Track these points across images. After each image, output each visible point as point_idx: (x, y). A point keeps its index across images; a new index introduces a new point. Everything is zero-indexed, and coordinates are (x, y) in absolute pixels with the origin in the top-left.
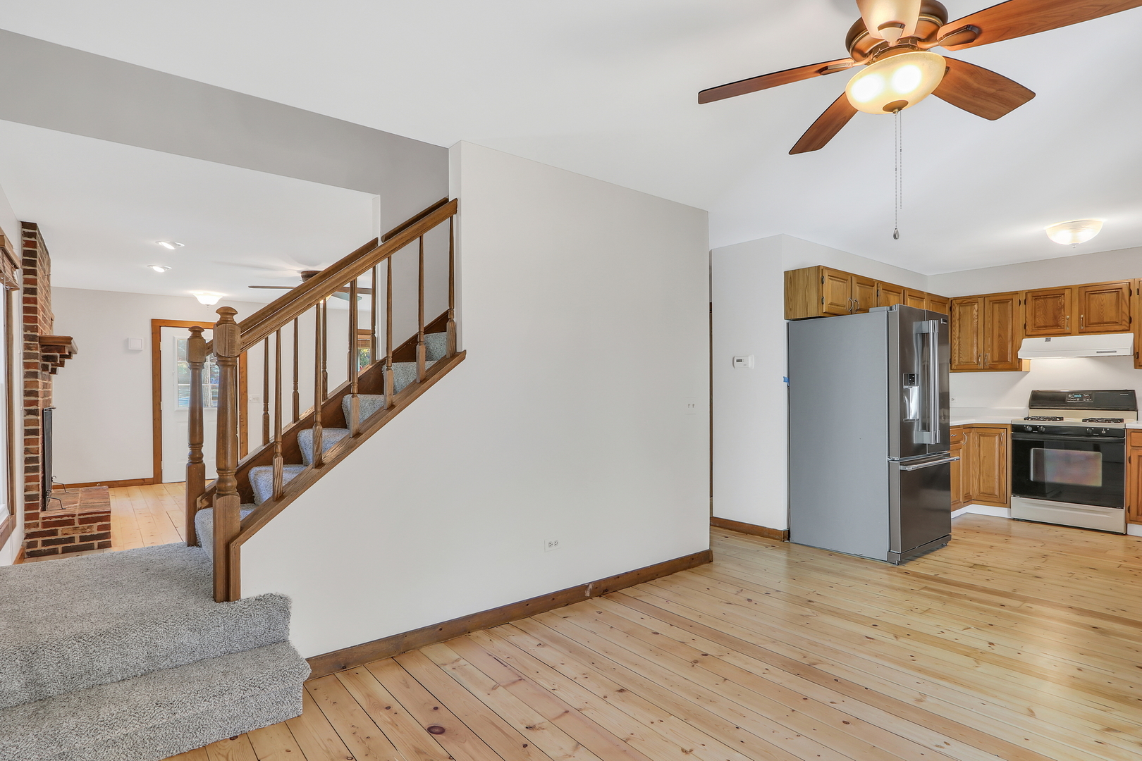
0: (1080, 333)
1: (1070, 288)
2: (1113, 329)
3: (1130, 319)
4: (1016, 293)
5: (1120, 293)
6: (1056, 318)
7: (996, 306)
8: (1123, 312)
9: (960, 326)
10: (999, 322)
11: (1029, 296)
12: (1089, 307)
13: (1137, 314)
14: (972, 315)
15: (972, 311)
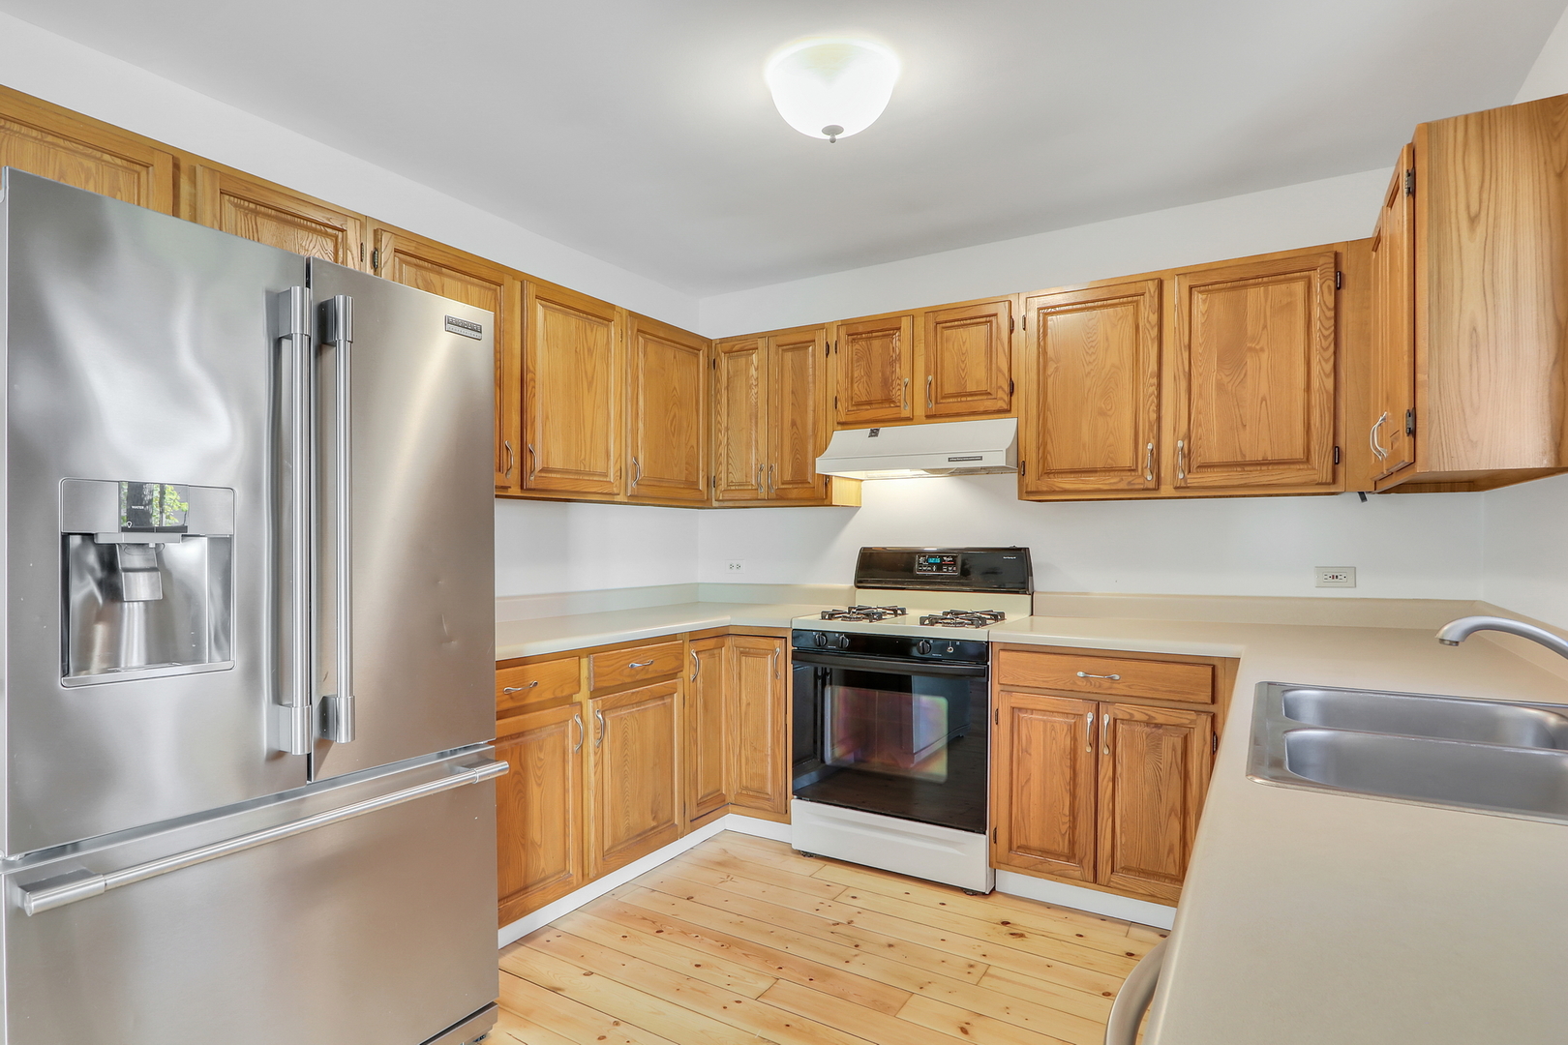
0: (928, 417)
1: (912, 315)
2: (982, 409)
3: (1012, 386)
4: (821, 327)
5: (994, 325)
6: (887, 383)
7: (789, 356)
8: (999, 369)
9: (728, 401)
10: (793, 392)
11: (843, 332)
12: (941, 358)
13: (1022, 374)
14: (748, 378)
15: (747, 370)
